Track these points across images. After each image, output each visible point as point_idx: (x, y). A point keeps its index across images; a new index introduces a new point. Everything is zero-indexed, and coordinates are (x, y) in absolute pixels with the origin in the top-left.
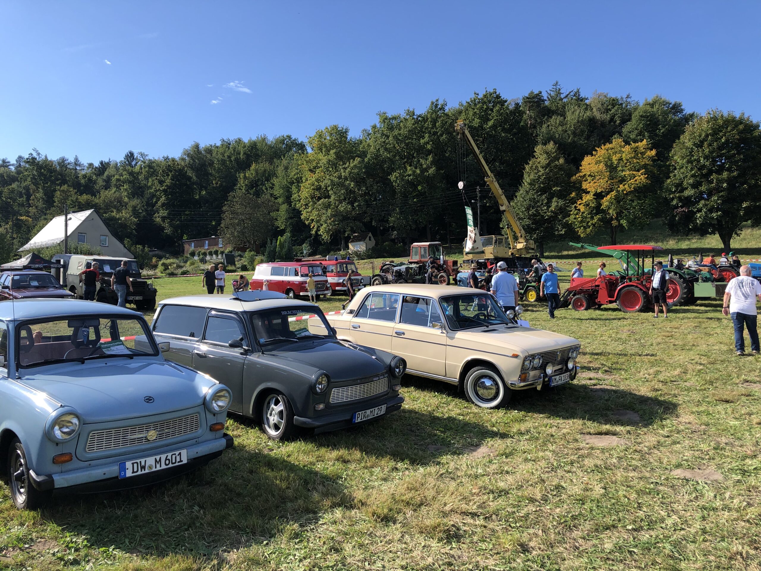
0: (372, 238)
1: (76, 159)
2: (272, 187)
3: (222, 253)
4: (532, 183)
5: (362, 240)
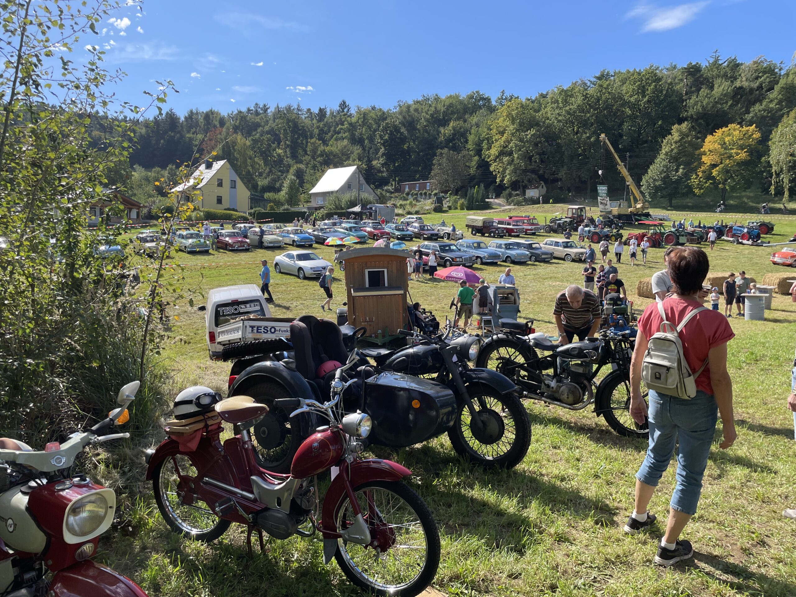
0: (544, 187)
1: (299, 106)
2: (466, 141)
3: (430, 195)
4: (666, 154)
5: (537, 188)
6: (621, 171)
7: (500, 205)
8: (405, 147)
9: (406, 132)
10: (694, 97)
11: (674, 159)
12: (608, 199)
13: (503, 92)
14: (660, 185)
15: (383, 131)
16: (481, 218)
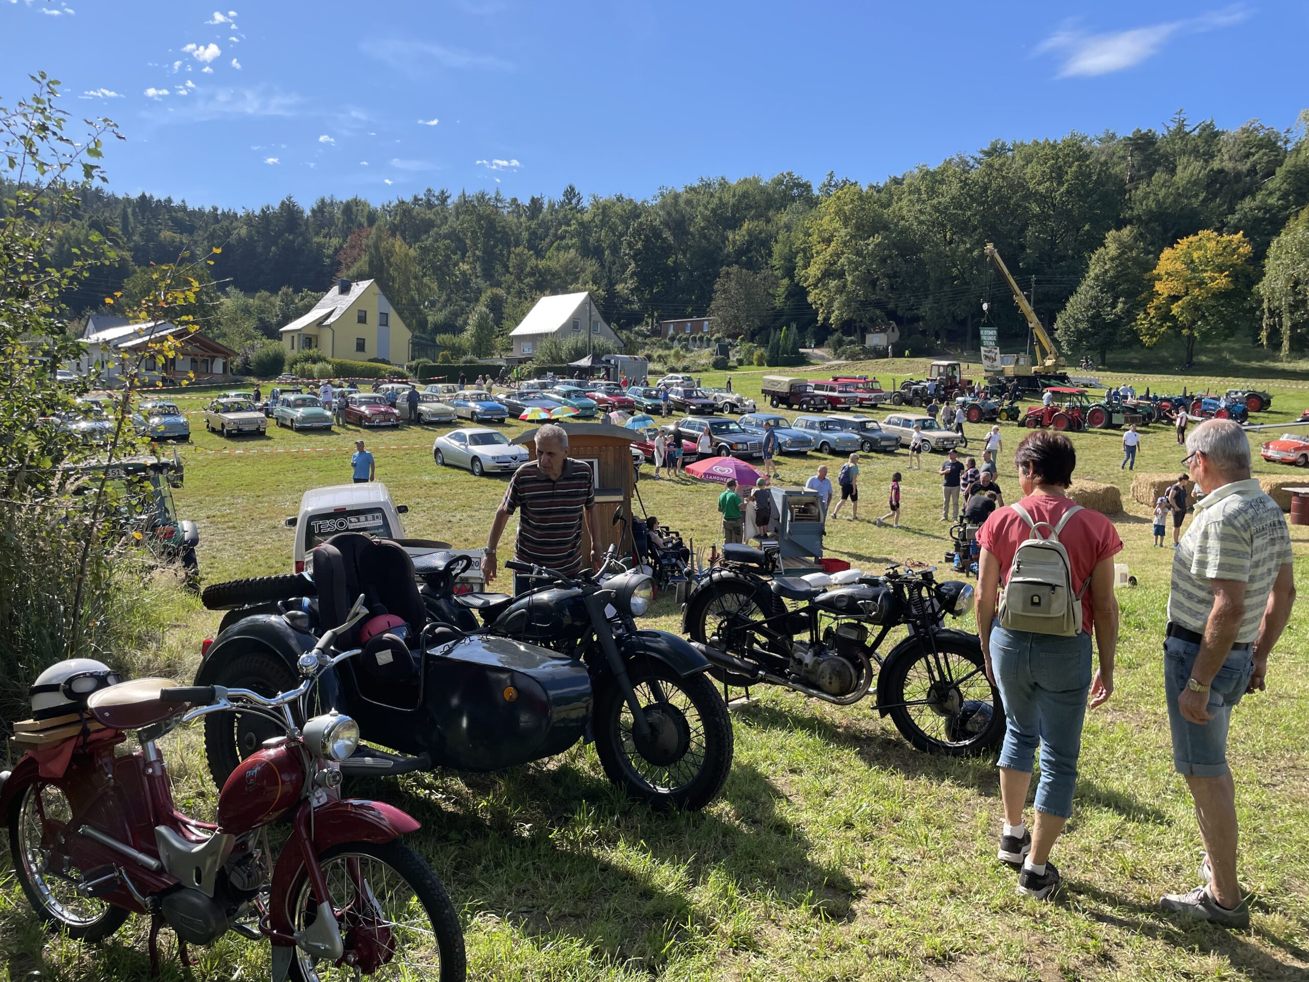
0: (896, 329)
1: (498, 193)
2: (770, 254)
3: (709, 340)
4: (1096, 278)
5: (883, 331)
6: (1020, 304)
7: (823, 358)
8: (670, 262)
9: (671, 239)
10: (1143, 186)
11: (1110, 286)
12: (998, 351)
13: (831, 175)
14: (1085, 329)
15: (633, 235)
16: (787, 379)
